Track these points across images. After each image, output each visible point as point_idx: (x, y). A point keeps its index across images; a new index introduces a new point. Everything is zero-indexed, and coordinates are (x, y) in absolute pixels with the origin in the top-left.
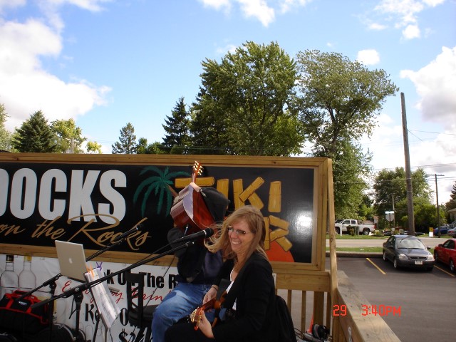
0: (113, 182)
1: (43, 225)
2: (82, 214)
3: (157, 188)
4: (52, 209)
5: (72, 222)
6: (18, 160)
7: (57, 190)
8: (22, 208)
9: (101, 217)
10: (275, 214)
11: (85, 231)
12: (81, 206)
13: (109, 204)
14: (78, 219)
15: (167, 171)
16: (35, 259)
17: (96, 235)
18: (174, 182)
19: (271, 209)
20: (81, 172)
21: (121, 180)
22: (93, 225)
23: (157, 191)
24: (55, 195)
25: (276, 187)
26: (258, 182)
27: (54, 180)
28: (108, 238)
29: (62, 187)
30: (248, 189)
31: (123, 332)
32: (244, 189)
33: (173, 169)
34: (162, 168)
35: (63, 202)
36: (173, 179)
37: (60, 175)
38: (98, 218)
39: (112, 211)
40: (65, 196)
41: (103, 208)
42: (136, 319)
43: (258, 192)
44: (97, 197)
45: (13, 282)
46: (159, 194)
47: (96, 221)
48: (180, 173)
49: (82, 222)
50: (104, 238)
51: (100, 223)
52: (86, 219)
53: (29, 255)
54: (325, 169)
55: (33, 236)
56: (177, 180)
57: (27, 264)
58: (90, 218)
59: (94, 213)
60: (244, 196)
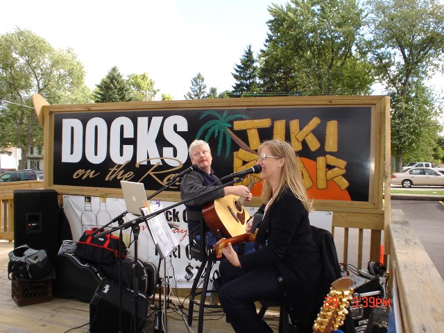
0: (175, 127)
1: (114, 169)
2: (148, 158)
3: (217, 132)
4: (121, 154)
5: (140, 165)
6: (89, 110)
7: (125, 137)
8: (96, 154)
9: (166, 160)
10: (332, 154)
11: (152, 174)
12: (147, 151)
13: (172, 148)
14: (146, 163)
15: (225, 114)
16: (109, 200)
17: (162, 177)
18: (232, 125)
19: (327, 149)
20: (147, 118)
21: (183, 125)
22: (159, 168)
23: (216, 134)
24: (124, 141)
25: (332, 127)
26: (315, 122)
27: (122, 127)
28: (173, 179)
29: (129, 134)
30: (305, 129)
31: (189, 266)
32: (301, 129)
33: (231, 112)
34: (221, 112)
35: (131, 147)
36: (231, 122)
37: (126, 122)
38: (163, 161)
39: (175, 155)
40: (133, 141)
41: (168, 152)
42: (199, 254)
43: (314, 132)
44: (161, 142)
45: (92, 221)
46: (218, 137)
47: (161, 164)
48: (238, 116)
49: (149, 166)
50: (169, 180)
51: (165, 166)
52: (152, 163)
53: (104, 196)
54: (382, 106)
55: (106, 179)
56: (235, 123)
57: (103, 204)
58: (156, 161)
59: (159, 157)
60: (301, 136)
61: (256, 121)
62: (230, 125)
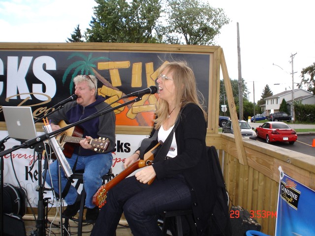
0: (44, 66)
2: (18, 93)
3: (82, 71)
5: (10, 100)
9: (35, 95)
12: (17, 86)
13: (41, 85)
14: (15, 98)
15: (90, 56)
18: (97, 65)
20: (16, 58)
21: (52, 65)
22: (28, 102)
28: (41, 112)
32: (155, 70)
33: (94, 55)
34: (86, 54)
35: (1, 83)
36: (96, 63)
38: (32, 96)
39: (44, 90)
40: (3, 78)
41: (37, 88)
44: (31, 79)
47: (31, 99)
48: (102, 58)
49: (19, 100)
50: (38, 112)
51: (34, 100)
52: (22, 97)
54: (219, 54)
56: (99, 64)
58: (25, 96)
59: (28, 92)
60: (154, 76)
61: (117, 63)
62: (94, 66)
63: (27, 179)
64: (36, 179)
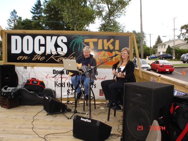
0: (62, 40)
1: (37, 56)
2: (51, 51)
3: (78, 42)
4: (40, 50)
5: (48, 54)
6: (25, 33)
7: (41, 44)
8: (28, 50)
9: (59, 53)
10: (117, 51)
11: (53, 57)
12: (50, 49)
13: (61, 48)
14: (50, 53)
15: (81, 37)
16: (35, 68)
17: (57, 59)
18: (84, 40)
19: (116, 49)
20: (50, 37)
21: (65, 40)
22: (55, 55)
23: (78, 43)
25: (117, 42)
26: (112, 40)
28: (61, 59)
29: (43, 42)
30: (109, 42)
31: (69, 90)
32: (107, 42)
34: (80, 36)
35: (44, 47)
36: (83, 39)
37: (42, 38)
38: (57, 53)
39: (62, 50)
40: (45, 45)
41: (59, 49)
43: (112, 43)
45: (27, 76)
46: (79, 44)
47: (57, 54)
48: (86, 37)
49: (51, 54)
50: (60, 59)
52: (53, 53)
53: (33, 66)
54: (133, 36)
55: (33, 60)
56: (85, 40)
57: (32, 69)
58: (54, 53)
59: (55, 51)
60: (107, 45)
61: (92, 39)
62: (83, 40)
63: (55, 86)
64: (59, 87)
